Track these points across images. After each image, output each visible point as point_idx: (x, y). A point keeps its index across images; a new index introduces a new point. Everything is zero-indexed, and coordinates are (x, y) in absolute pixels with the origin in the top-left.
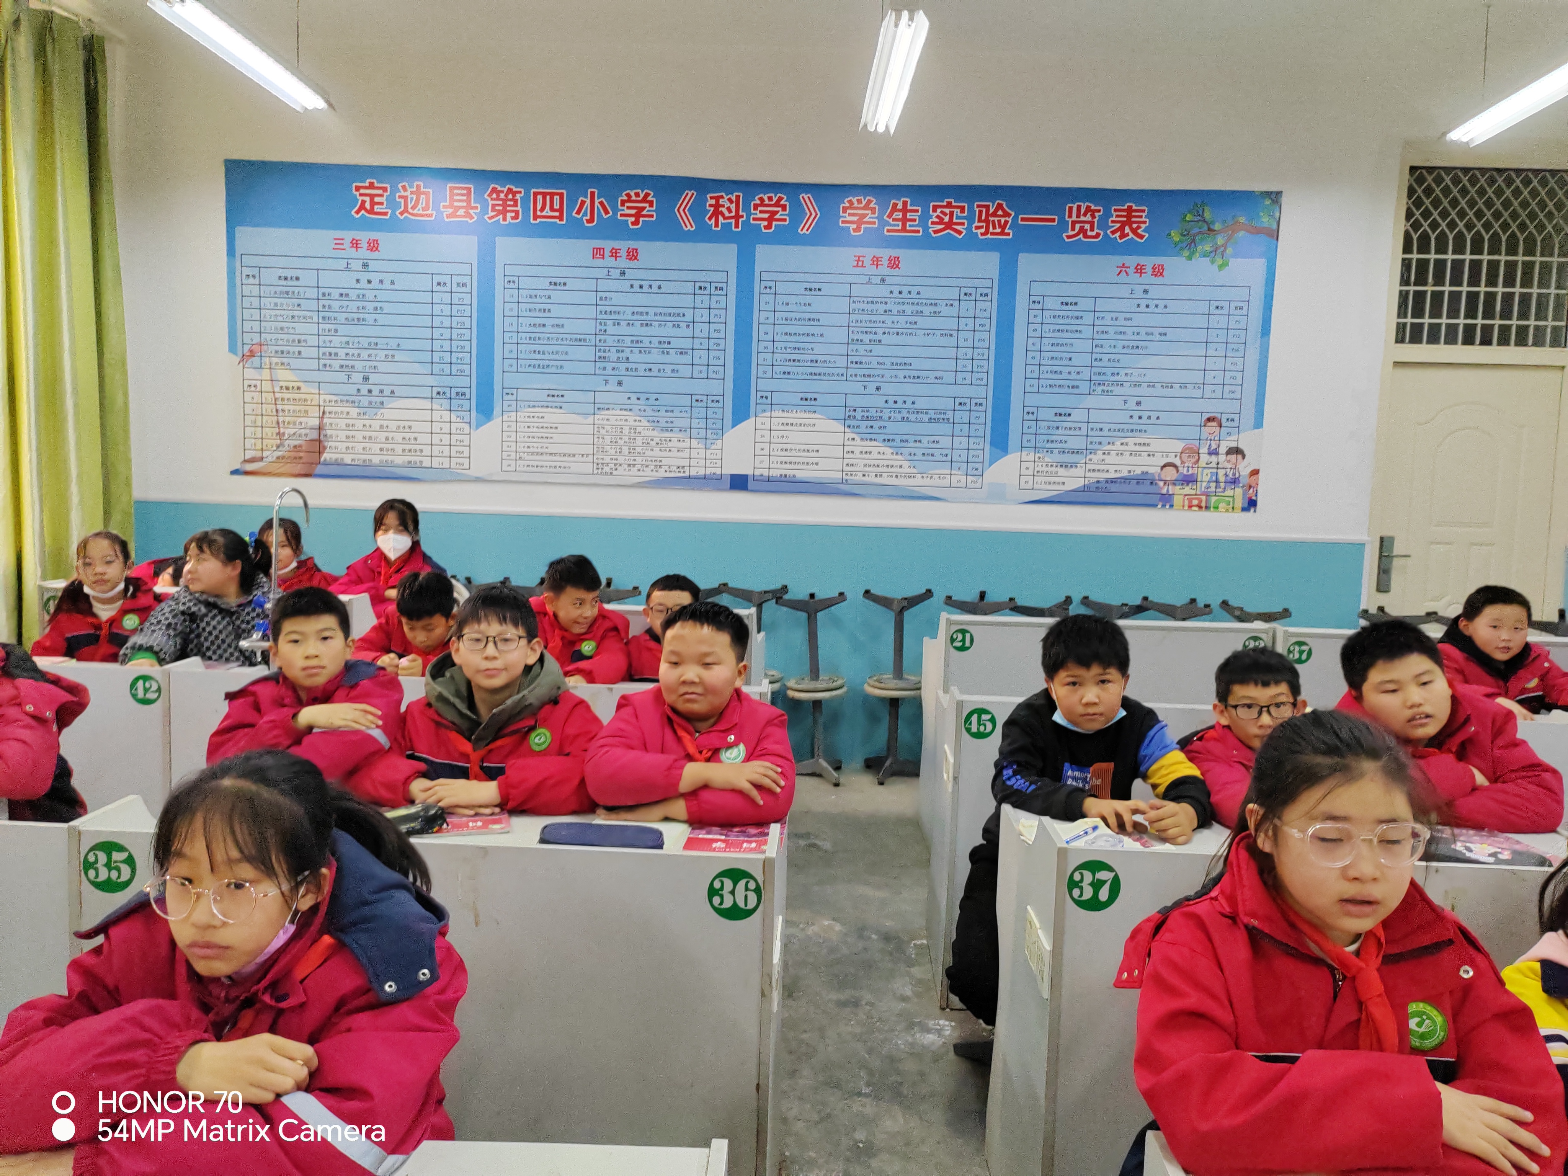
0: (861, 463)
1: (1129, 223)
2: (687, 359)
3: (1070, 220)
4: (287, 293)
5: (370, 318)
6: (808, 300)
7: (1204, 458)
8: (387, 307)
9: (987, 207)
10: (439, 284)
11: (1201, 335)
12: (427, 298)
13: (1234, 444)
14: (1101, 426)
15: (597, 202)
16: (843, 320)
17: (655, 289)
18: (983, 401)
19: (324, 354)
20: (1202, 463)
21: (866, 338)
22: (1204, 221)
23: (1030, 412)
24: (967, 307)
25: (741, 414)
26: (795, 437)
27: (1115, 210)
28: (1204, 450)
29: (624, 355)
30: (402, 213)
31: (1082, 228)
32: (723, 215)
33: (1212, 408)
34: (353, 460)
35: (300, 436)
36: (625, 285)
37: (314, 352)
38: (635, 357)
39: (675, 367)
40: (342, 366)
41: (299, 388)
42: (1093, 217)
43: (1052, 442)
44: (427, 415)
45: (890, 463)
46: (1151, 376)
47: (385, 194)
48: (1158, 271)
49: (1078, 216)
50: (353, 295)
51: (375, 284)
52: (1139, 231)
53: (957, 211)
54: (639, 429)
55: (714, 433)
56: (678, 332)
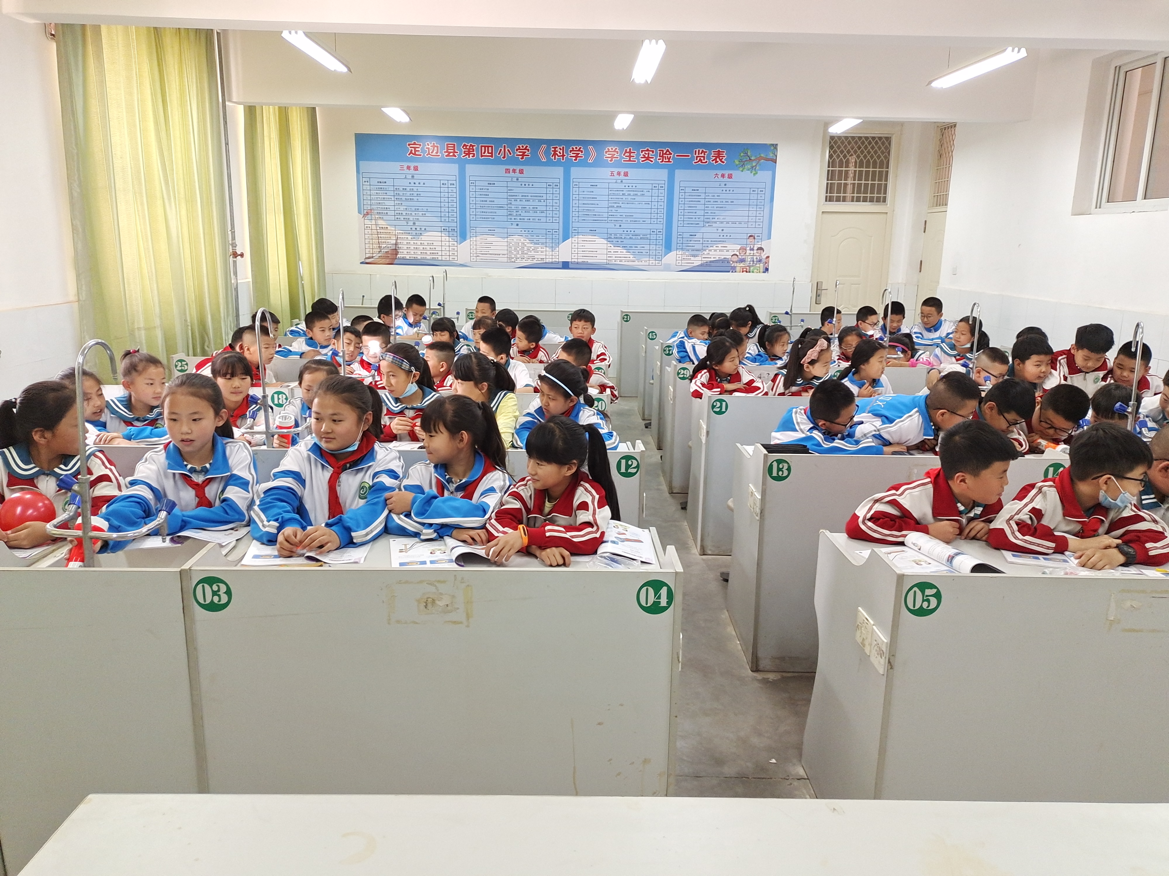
0: (614, 256)
1: (719, 157)
2: (544, 215)
3: (695, 156)
4: (381, 188)
5: (415, 199)
6: (592, 190)
7: (748, 252)
9: (663, 151)
10: (443, 184)
11: (747, 202)
12: (438, 190)
14: (708, 239)
15: (506, 149)
16: (606, 198)
17: (531, 186)
18: (662, 230)
19: (397, 213)
20: (747, 254)
21: (615, 205)
22: (748, 156)
23: (680, 235)
24: (655, 192)
25: (566, 237)
26: (588, 246)
27: (713, 152)
28: (748, 249)
29: (519, 213)
30: (427, 155)
31: (700, 159)
32: (557, 155)
33: (751, 231)
34: (410, 257)
35: (388, 247)
36: (519, 184)
37: (393, 213)
38: (523, 214)
39: (539, 218)
40: (404, 219)
41: (387, 228)
42: (705, 154)
43: (689, 246)
44: (439, 239)
45: (625, 256)
46: (728, 219)
47: (420, 147)
48: (730, 177)
49: (699, 154)
50: (408, 189)
51: (417, 185)
52: (723, 160)
53: (651, 152)
54: (526, 244)
55: (555, 244)
56: (540, 204)
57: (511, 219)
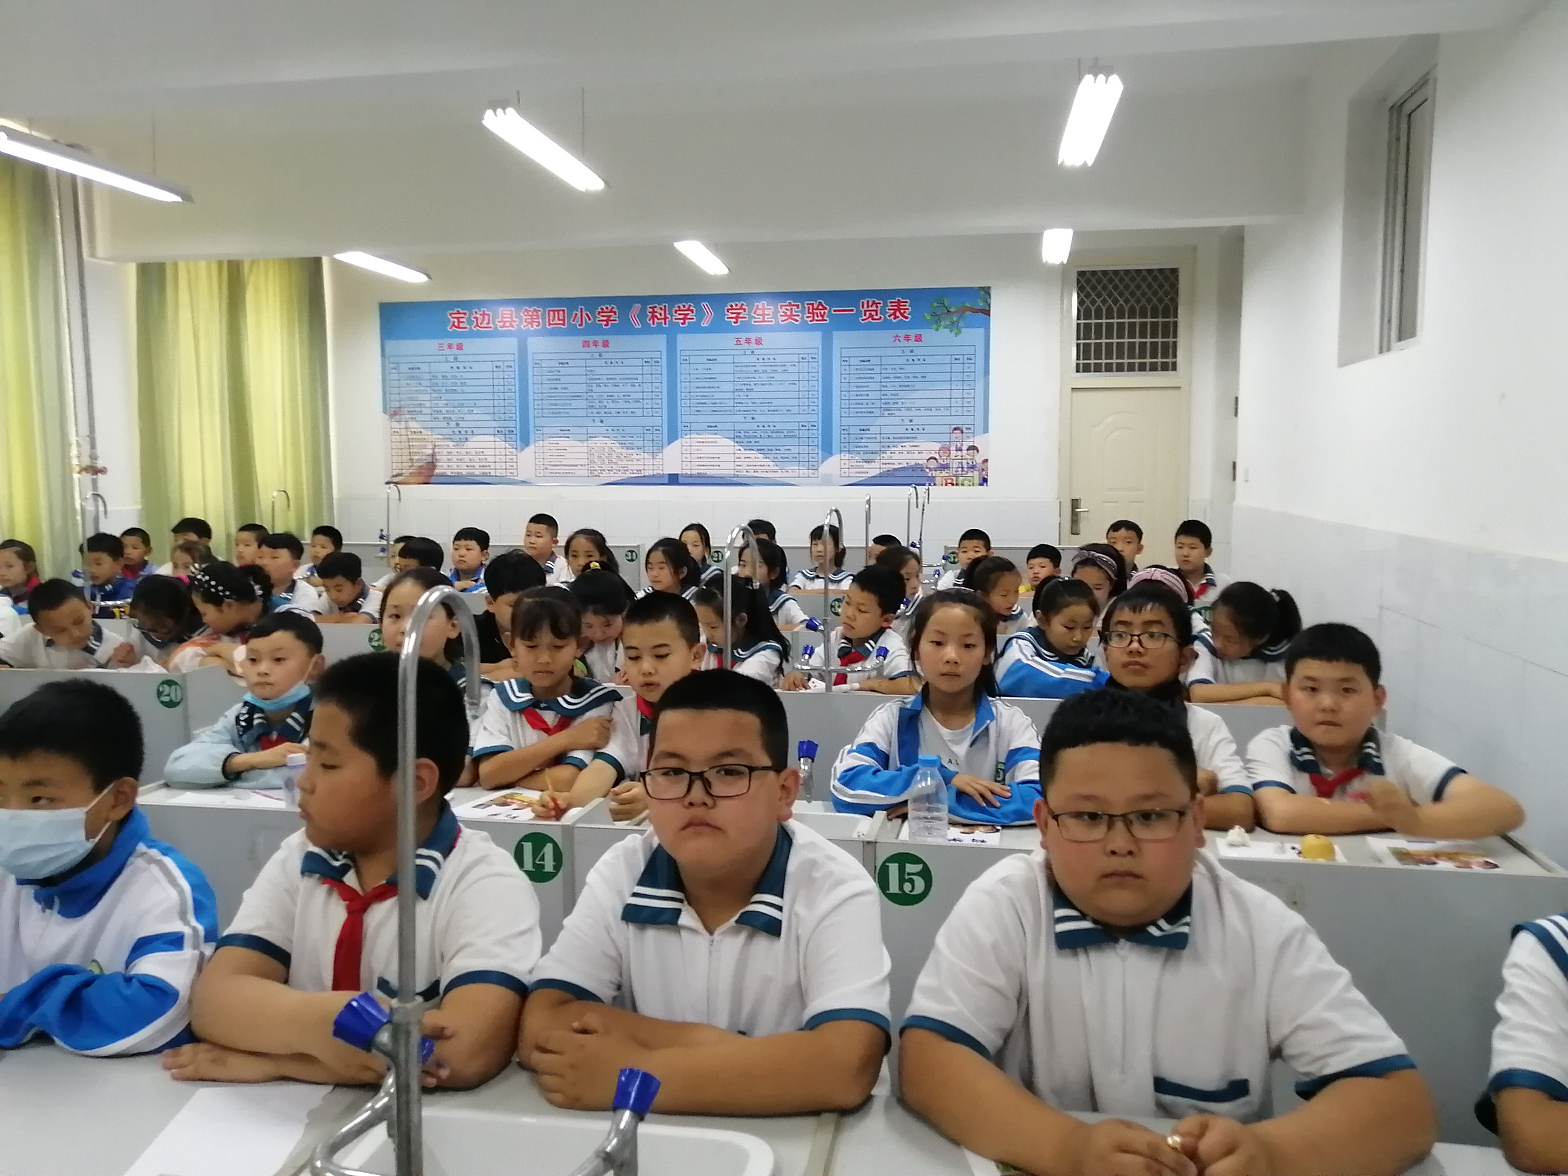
0: (745, 464)
1: (899, 310)
2: (640, 405)
3: (863, 310)
4: (413, 377)
5: (459, 389)
6: (708, 366)
7: (953, 453)
8: (469, 382)
9: (813, 305)
10: (497, 367)
11: (947, 377)
12: (490, 375)
13: (972, 444)
14: (888, 436)
15: (584, 314)
16: (730, 377)
17: (619, 364)
18: (815, 424)
19: (434, 411)
20: (952, 456)
21: (744, 388)
22: (945, 306)
23: (844, 429)
24: (804, 366)
25: (672, 438)
26: (705, 450)
27: (891, 302)
28: (953, 448)
29: (603, 404)
30: (475, 327)
31: (870, 314)
32: (657, 317)
34: (452, 473)
35: (422, 460)
36: (602, 362)
38: (611, 405)
39: (633, 410)
40: (444, 418)
41: (421, 432)
42: (877, 307)
43: (859, 447)
44: (492, 445)
45: (763, 463)
46: (918, 404)
47: (466, 317)
48: (918, 338)
49: (868, 307)
50: (449, 376)
51: (462, 369)
52: (905, 314)
53: (794, 308)
54: (614, 448)
55: (657, 449)
56: (634, 389)
57: (592, 413)
